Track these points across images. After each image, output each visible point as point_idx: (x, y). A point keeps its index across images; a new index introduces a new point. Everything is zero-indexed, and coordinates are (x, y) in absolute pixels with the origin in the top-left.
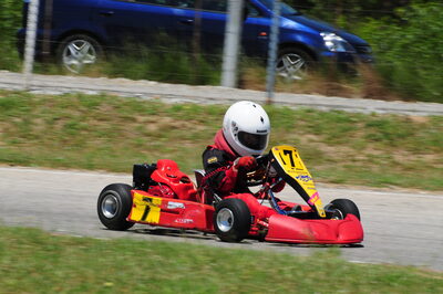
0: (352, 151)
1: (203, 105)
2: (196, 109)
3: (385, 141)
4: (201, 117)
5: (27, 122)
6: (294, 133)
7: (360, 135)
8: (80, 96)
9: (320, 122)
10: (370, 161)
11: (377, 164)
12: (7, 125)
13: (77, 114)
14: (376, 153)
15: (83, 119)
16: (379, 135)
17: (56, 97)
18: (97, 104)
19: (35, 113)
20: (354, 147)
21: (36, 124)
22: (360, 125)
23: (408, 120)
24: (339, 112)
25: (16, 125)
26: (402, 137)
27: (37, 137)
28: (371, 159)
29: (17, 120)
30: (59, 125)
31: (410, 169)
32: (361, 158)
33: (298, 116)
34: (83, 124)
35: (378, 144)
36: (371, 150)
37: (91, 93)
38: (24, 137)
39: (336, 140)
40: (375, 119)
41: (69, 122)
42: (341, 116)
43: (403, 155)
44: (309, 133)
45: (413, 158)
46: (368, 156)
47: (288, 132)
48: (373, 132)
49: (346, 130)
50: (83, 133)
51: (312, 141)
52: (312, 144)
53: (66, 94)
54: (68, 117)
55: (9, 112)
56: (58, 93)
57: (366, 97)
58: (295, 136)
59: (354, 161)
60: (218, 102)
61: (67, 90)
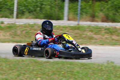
0: (101, 36)
1: (61, 25)
2: (60, 27)
3: (110, 33)
4: (61, 29)
5: (16, 32)
6: (86, 32)
7: (103, 32)
8: (29, 24)
9: (92, 29)
10: (106, 39)
11: (108, 39)
12: (10, 32)
13: (28, 29)
14: (108, 37)
15: (30, 30)
16: (108, 32)
17: (23, 25)
18: (34, 26)
19: (18, 29)
20: (102, 35)
21: (18, 32)
22: (103, 29)
23: (115, 28)
24: (97, 26)
25: (13, 32)
26: (114, 32)
27: (18, 35)
28: (106, 38)
29: (13, 31)
30: (24, 32)
31: (117, 40)
32: (104, 38)
33: (86, 28)
34: (30, 31)
35: (108, 34)
36: (107, 36)
37: (31, 23)
38: (15, 35)
39: (97, 34)
40: (107, 28)
41: (27, 31)
42: (98, 27)
43: (115, 37)
44: (90, 32)
45: (118, 38)
46: (106, 37)
47: (84, 32)
48: (107, 31)
49: (99, 31)
50: (30, 34)
51: (90, 34)
52: (91, 35)
53: (25, 24)
54: (26, 30)
55: (11, 29)
56: (23, 24)
57: (102, 22)
58: (86, 33)
59: (102, 39)
60: (65, 25)
61: (25, 23)
